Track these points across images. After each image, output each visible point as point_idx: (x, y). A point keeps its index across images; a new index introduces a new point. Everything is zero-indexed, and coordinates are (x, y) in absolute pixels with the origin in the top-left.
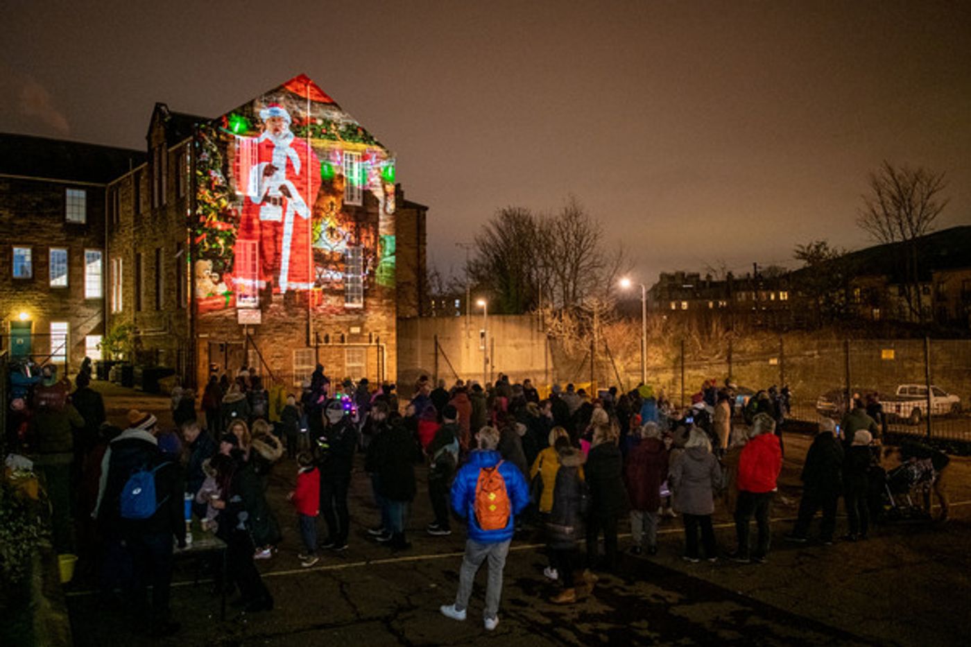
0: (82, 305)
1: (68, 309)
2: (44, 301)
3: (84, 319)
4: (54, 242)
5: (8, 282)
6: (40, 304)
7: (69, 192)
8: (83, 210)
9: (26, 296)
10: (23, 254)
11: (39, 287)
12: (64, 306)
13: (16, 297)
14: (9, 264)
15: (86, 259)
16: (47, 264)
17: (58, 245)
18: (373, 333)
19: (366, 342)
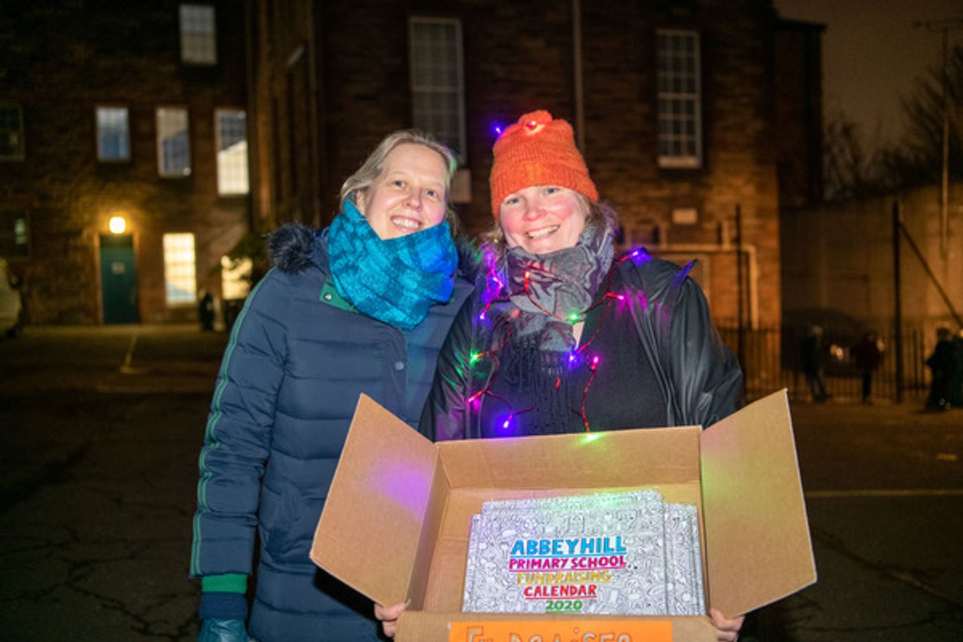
0: (213, 205)
1: (192, 210)
2: (151, 199)
3: (218, 230)
4: (162, 99)
5: (88, 169)
6: (144, 205)
7: (185, 11)
8: (211, 41)
9: (121, 191)
10: (112, 118)
11: (140, 174)
12: (185, 209)
14: (91, 139)
15: (219, 127)
16: (153, 135)
17: (171, 103)
18: (724, 225)
19: (709, 242)
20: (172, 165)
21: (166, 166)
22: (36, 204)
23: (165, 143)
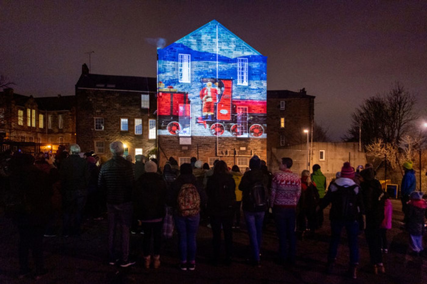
0: (147, 142)
1: (142, 143)
2: (132, 140)
3: (148, 148)
4: (136, 116)
5: (118, 133)
6: (131, 141)
7: (143, 96)
8: (148, 103)
9: (126, 138)
10: (124, 121)
11: (130, 134)
12: (140, 142)
13: (121, 138)
14: (119, 125)
15: (149, 123)
16: (134, 125)
17: (138, 118)
18: (253, 151)
19: (249, 155)
20: (138, 132)
21: (136, 132)
22: (106, 141)
23: (137, 127)
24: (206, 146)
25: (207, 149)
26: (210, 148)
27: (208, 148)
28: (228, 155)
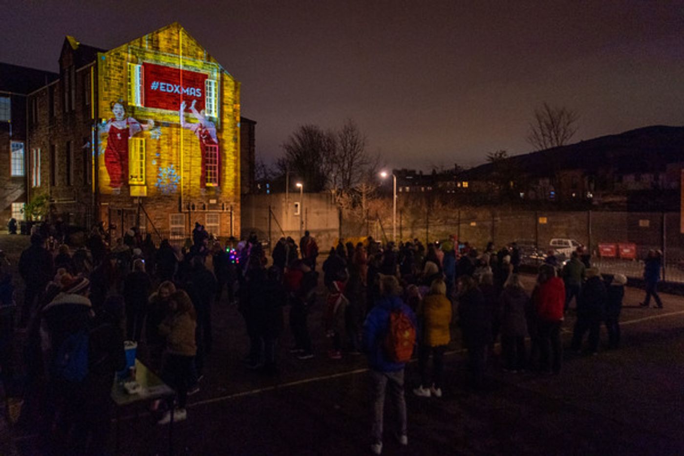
18: (225, 204)
19: (220, 209)
24: (167, 198)
25: (168, 203)
26: (173, 201)
27: (170, 201)
28: (196, 211)
